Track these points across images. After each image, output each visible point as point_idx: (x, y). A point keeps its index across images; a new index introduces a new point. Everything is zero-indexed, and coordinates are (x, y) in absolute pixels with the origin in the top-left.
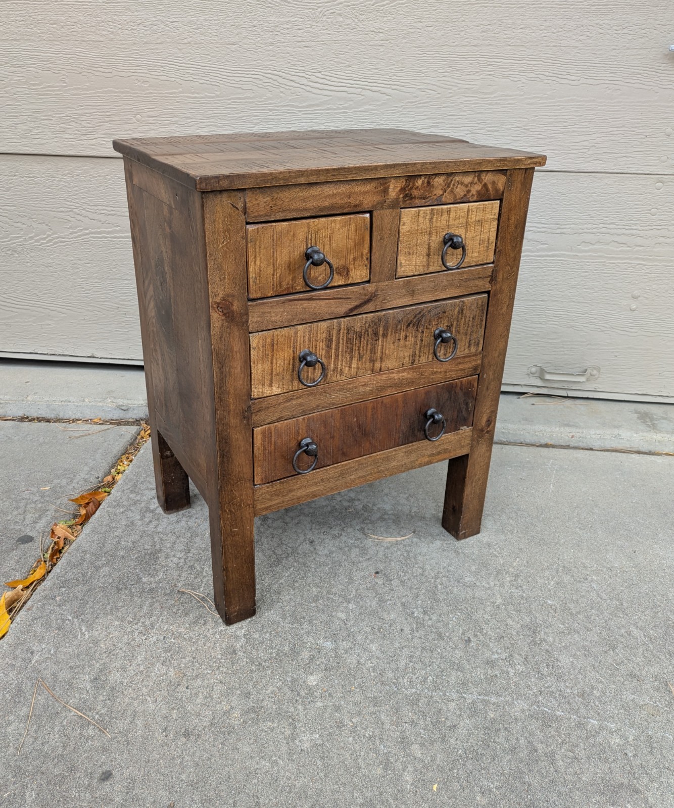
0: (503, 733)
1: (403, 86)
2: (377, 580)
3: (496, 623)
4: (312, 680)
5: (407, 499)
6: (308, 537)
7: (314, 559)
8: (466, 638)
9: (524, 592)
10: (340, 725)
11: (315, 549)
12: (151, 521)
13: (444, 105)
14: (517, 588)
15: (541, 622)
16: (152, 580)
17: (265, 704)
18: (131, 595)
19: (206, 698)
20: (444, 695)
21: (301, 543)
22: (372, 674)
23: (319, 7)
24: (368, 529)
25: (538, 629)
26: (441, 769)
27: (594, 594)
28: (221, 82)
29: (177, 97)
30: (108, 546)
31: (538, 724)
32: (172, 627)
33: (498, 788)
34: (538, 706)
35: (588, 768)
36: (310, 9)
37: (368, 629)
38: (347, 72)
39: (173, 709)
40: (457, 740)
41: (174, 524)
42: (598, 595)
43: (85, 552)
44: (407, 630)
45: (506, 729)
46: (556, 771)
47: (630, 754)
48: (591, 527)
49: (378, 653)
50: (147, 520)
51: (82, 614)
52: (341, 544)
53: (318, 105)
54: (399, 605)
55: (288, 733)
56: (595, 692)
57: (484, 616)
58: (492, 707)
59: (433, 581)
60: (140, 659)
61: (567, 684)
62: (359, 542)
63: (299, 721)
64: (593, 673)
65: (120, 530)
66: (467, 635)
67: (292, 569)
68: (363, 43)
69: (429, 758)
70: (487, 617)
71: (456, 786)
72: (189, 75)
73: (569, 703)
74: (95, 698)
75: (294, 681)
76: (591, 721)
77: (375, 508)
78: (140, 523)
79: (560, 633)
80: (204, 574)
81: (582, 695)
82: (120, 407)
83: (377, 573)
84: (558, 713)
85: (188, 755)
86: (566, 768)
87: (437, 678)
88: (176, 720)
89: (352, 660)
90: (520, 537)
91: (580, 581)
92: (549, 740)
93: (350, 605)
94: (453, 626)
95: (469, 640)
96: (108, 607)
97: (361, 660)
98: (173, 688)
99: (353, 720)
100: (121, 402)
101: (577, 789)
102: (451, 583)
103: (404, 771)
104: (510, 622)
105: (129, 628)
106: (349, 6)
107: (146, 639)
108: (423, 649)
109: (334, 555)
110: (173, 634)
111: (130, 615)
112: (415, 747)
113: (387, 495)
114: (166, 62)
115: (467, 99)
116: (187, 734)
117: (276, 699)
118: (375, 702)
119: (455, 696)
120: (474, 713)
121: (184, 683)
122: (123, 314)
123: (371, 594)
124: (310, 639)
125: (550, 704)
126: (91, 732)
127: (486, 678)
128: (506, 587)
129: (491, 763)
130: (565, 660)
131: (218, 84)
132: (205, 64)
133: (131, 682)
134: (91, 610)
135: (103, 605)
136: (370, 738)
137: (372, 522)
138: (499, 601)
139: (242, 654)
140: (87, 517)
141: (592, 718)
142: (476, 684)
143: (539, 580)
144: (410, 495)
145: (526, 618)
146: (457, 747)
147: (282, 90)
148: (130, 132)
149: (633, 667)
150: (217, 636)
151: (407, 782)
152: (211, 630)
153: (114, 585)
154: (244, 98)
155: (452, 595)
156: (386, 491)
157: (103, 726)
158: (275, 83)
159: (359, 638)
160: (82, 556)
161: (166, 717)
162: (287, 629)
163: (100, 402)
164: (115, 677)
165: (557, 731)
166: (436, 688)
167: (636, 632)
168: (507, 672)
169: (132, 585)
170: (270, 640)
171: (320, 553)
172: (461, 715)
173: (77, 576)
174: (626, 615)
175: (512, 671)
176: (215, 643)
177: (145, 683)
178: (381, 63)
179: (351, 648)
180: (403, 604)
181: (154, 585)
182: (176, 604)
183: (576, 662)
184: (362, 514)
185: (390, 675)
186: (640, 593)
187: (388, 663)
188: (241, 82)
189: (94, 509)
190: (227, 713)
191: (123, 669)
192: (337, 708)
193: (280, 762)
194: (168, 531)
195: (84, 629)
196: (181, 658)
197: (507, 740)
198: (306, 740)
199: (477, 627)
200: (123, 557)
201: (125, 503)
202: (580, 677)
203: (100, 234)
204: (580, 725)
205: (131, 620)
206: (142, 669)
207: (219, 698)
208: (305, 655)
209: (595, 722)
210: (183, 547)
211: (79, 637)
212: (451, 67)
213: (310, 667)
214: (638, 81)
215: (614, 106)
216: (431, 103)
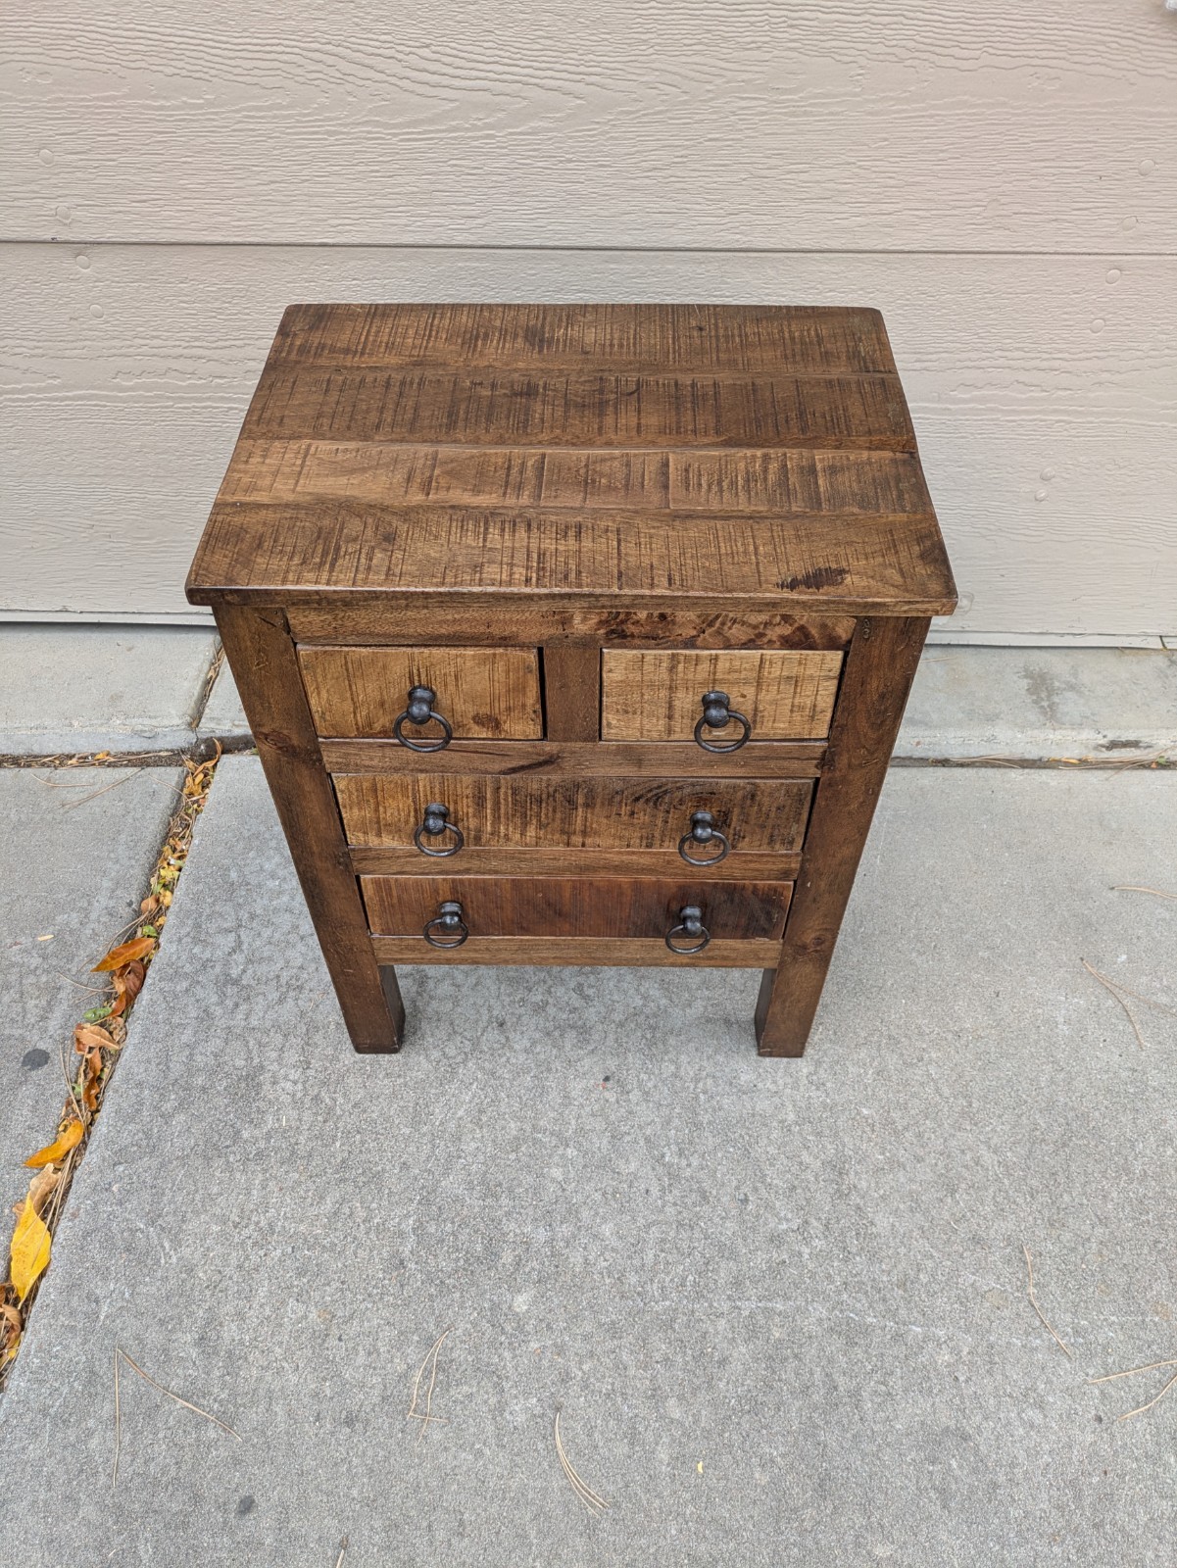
0: (793, 1364)
1: (610, 77)
2: (607, 1095)
3: (785, 1162)
4: (521, 1303)
6: (495, 1013)
7: (508, 1061)
8: (742, 1197)
9: (828, 1095)
10: (565, 1378)
11: (507, 1038)
12: (237, 1005)
13: (697, 117)
14: (817, 1089)
15: (851, 1153)
16: (257, 1132)
17: (454, 1355)
18: (229, 1168)
19: (370, 1354)
20: (711, 1306)
21: (485, 1029)
22: (608, 1281)
24: (590, 986)
25: (847, 1166)
26: (707, 1434)
28: (213, 72)
29: (122, 107)
30: (177, 1068)
31: (840, 1343)
32: (302, 1228)
33: (783, 1456)
34: (841, 1311)
35: (904, 1410)
37: (598, 1196)
38: (486, 45)
39: (325, 1379)
40: (728, 1383)
41: (276, 1007)
42: (937, 1090)
43: (140, 1085)
44: (655, 1191)
45: (796, 1356)
46: (861, 1419)
47: (962, 1379)
49: (614, 1242)
50: (229, 1003)
51: (159, 1216)
52: (547, 1024)
53: (431, 121)
54: (642, 1143)
55: (493, 1401)
56: (921, 1276)
57: (768, 1149)
58: (777, 1319)
59: (692, 1087)
60: (262, 1294)
61: (884, 1267)
62: (575, 1016)
63: (507, 1377)
65: (189, 1031)
66: (745, 1189)
67: (474, 1086)
69: (690, 1419)
70: (772, 1150)
71: (726, 1459)
73: (884, 1300)
74: (208, 1374)
75: (495, 1307)
76: (914, 1327)
78: (219, 1011)
79: (878, 1171)
80: (339, 1112)
81: (902, 1285)
82: (138, 734)
83: (607, 1079)
84: (869, 1320)
85: (356, 1455)
86: (876, 1412)
87: (700, 1277)
88: (332, 1398)
89: (576, 1259)
92: (855, 1368)
93: (569, 1151)
94: (724, 1175)
95: (746, 1201)
96: (198, 1197)
97: (590, 1257)
98: (319, 1341)
99: (584, 1367)
100: (138, 723)
101: (888, 1445)
102: (720, 1088)
103: (657, 1444)
104: (806, 1157)
105: (237, 1236)
107: (265, 1255)
108: (680, 1224)
109: (538, 1050)
110: (305, 1240)
111: (234, 1210)
112: (672, 1402)
115: (743, 104)
116: (350, 1422)
117: (471, 1343)
118: (613, 1330)
119: (726, 1307)
120: (753, 1332)
121: (335, 1331)
123: (599, 1124)
124: (513, 1226)
125: (858, 1305)
126: (212, 1434)
127: (770, 1268)
128: (802, 1089)
129: (773, 1417)
130: (883, 1222)
131: (207, 77)
133: (255, 1339)
134: (172, 1206)
135: (189, 1194)
136: (608, 1395)
138: (791, 1117)
139: (413, 1266)
140: (130, 1000)
141: (914, 1324)
142: (755, 1281)
145: (829, 1147)
146: (728, 1395)
147: (349, 87)
148: (36, 188)
149: (978, 1225)
150: (372, 1235)
151: (661, 1462)
152: (362, 1226)
153: (199, 1150)
154: (270, 108)
155: (721, 1113)
157: (227, 1423)
158: (332, 71)
159: (585, 1214)
160: (137, 1096)
161: (317, 1394)
162: (477, 1209)
163: (101, 725)
164: (230, 1331)
165: (866, 1352)
166: (700, 1296)
167: (988, 1158)
168: (800, 1254)
169: (227, 1147)
170: (453, 1233)
171: (517, 1047)
172: (734, 1338)
173: (136, 1138)
174: (976, 1124)
175: (806, 1251)
176: (371, 1251)
177: (277, 1338)
178: (559, 23)
179: (574, 1237)
180: (647, 1140)
181: (262, 1144)
182: (303, 1179)
183: (897, 1224)
185: (633, 1279)
187: (630, 1257)
188: (256, 72)
189: (138, 983)
190: (404, 1377)
191: (240, 1316)
192: (561, 1350)
193: (487, 1452)
194: (268, 1024)
195: (167, 1245)
196: (324, 1285)
197: (797, 1374)
198: (519, 1411)
199: (758, 1173)
200: (204, 1089)
201: (188, 968)
202: (903, 1250)
203: (23, 394)
204: (898, 1337)
205: (237, 1219)
206: (268, 1312)
207: (389, 1351)
208: (507, 1257)
209: (919, 1330)
210: (296, 1058)
211: (163, 1261)
213: (516, 1279)
214: (1099, 59)
215: (1043, 115)
216: (669, 115)
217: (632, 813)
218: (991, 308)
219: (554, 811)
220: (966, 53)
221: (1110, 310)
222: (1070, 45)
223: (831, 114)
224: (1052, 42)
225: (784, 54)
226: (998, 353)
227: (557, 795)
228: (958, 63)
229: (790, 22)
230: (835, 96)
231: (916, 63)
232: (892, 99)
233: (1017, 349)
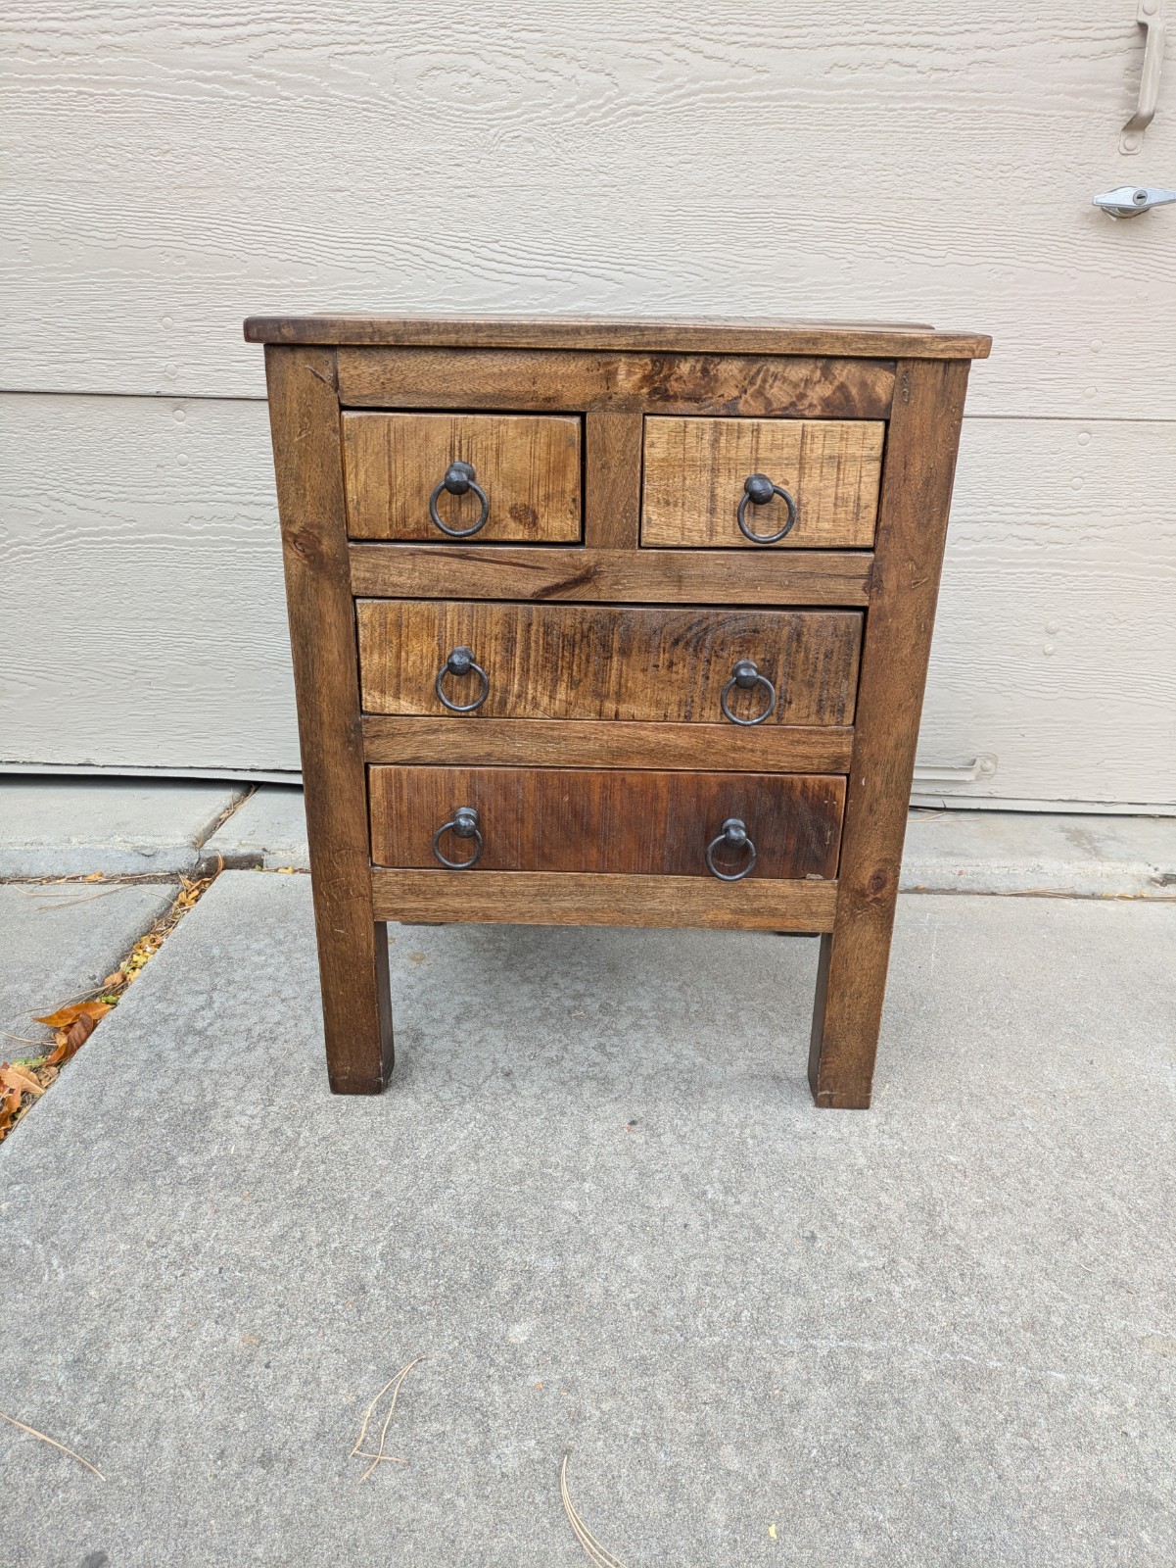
0: (893, 1411)
1: (644, 267)
2: (634, 1137)
3: (860, 1202)
4: (519, 1333)
5: (680, 989)
6: (500, 1065)
7: (514, 1104)
8: (807, 1234)
9: (904, 1143)
10: (577, 1417)
11: (514, 1086)
12: (196, 1051)
13: (716, 300)
14: (891, 1137)
15: (941, 1196)
16: (197, 1159)
17: (424, 1387)
18: (155, 1191)
19: (306, 1383)
20: (775, 1344)
21: (487, 1078)
22: (635, 1313)
23: (492, 126)
24: (612, 1045)
25: (938, 1209)
26: (780, 1491)
27: (1029, 1141)
28: (319, 258)
29: (239, 285)
30: (110, 1101)
31: (957, 1388)
32: (235, 1249)
33: (893, 1521)
34: (952, 1354)
35: (1059, 1467)
36: (475, 129)
37: (622, 1229)
38: (544, 241)
39: (239, 1410)
40: (805, 1430)
41: (243, 1054)
42: (1038, 1141)
43: (63, 1115)
44: (696, 1225)
45: (897, 1401)
46: (1000, 1477)
47: (1133, 1434)
48: (1010, 1023)
49: (643, 1273)
50: (188, 1049)
51: (52, 1234)
52: (562, 1075)
53: (495, 300)
54: (678, 1180)
55: (473, 1441)
56: (1053, 1319)
57: (836, 1190)
58: (866, 1360)
59: (737, 1132)
60: (171, 1315)
61: (1002, 1308)
62: (597, 1069)
63: (495, 1415)
64: (1046, 1284)
65: (135, 1071)
66: (809, 1227)
67: (472, 1125)
68: (571, 191)
69: (755, 1470)
70: (841, 1192)
71: (811, 1523)
72: (261, 246)
73: (1009, 1343)
74: (75, 1401)
75: (482, 1337)
76: (1054, 1374)
77: (623, 1008)
78: (174, 1055)
79: (977, 1214)
80: (301, 1143)
81: (1031, 1325)
82: (139, 852)
83: (633, 1123)
84: (993, 1364)
85: (270, 1503)
86: (1019, 1469)
87: (758, 1313)
88: (244, 1433)
89: (594, 1289)
90: (888, 1047)
91: (1002, 1119)
92: (981, 1417)
93: (586, 1186)
94: (781, 1213)
95: (813, 1237)
96: (107, 1217)
97: (612, 1288)
98: (239, 1367)
99: (603, 1406)
100: (141, 841)
101: (1045, 1510)
102: (771, 1134)
103: (708, 1501)
104: (884, 1198)
105: (149, 1254)
106: (545, 125)
107: (183, 1275)
108: (729, 1258)
109: (550, 1096)
110: (239, 1261)
111: (152, 1230)
112: (728, 1450)
113: (642, 984)
114: (218, 221)
115: (754, 289)
116: (266, 1461)
117: (449, 1375)
118: (643, 1366)
119: (796, 1345)
120: (833, 1375)
121: (262, 1356)
122: (146, 683)
123: (624, 1162)
124: (511, 1253)
125: (975, 1348)
126: (63, 1472)
127: (851, 1306)
128: (871, 1137)
129: (873, 1471)
130: (992, 1263)
131: (313, 262)
132: (288, 227)
133: (151, 1363)
134: (73, 1224)
135: (96, 1213)
136: (637, 1440)
137: (618, 1033)
138: (862, 1161)
139: (377, 1292)
140: (69, 1051)
141: (1054, 1369)
142: (832, 1319)
143: (929, 1121)
144: (684, 983)
145: (913, 1190)
146: (807, 1444)
147: (429, 272)
148: (153, 349)
149: (1117, 1269)
150: (328, 1260)
151: (714, 1522)
152: (315, 1249)
153: (121, 1174)
154: (362, 288)
155: (775, 1156)
156: (641, 977)
157: (89, 1457)
158: (417, 260)
159: (606, 1246)
160: (57, 1123)
161: (224, 1428)
162: (466, 1237)
163: (101, 842)
164: (118, 1354)
165: (994, 1399)
166: (758, 1332)
167: (1113, 1204)
168: (889, 1293)
169: (157, 1171)
170: (433, 1260)
171: (524, 1092)
172: (809, 1381)
173: (45, 1160)
174: (1090, 1173)
175: (897, 1290)
176: (324, 1275)
177: (181, 1362)
178: (604, 226)
179: (591, 1267)
180: (685, 1178)
181: (201, 1170)
182: (245, 1203)
183: (1013, 1266)
184: (599, 1020)
185: (670, 1312)
186: (1110, 1133)
187: (664, 1290)
188: (354, 259)
189: (84, 1034)
190: (351, 1411)
191: (136, 1337)
192: (570, 1386)
193: (461, 1502)
194: (229, 1067)
195: (55, 1262)
196: (256, 1308)
197: (901, 1422)
198: (509, 1456)
199: (825, 1211)
200: (140, 1121)
201: (146, 1020)
202: (1023, 1292)
203: (98, 536)
204: (1035, 1384)
205: (154, 1239)
206: (174, 1333)
207: (333, 1381)
208: (503, 1285)
209: (1062, 1376)
210: (259, 1096)
211: (46, 1278)
212: (725, 233)
213: (513, 1308)
214: (1043, 259)
215: (1005, 302)
216: (693, 298)
217: (671, 664)
218: (980, 467)
219: (588, 661)
220: (934, 253)
221: (1087, 469)
222: (1018, 248)
223: (827, 298)
224: (1002, 245)
225: (787, 251)
226: (991, 508)
227: (592, 636)
228: (930, 260)
229: (790, 227)
230: (830, 284)
231: (894, 259)
232: (877, 287)
233: (1007, 505)
